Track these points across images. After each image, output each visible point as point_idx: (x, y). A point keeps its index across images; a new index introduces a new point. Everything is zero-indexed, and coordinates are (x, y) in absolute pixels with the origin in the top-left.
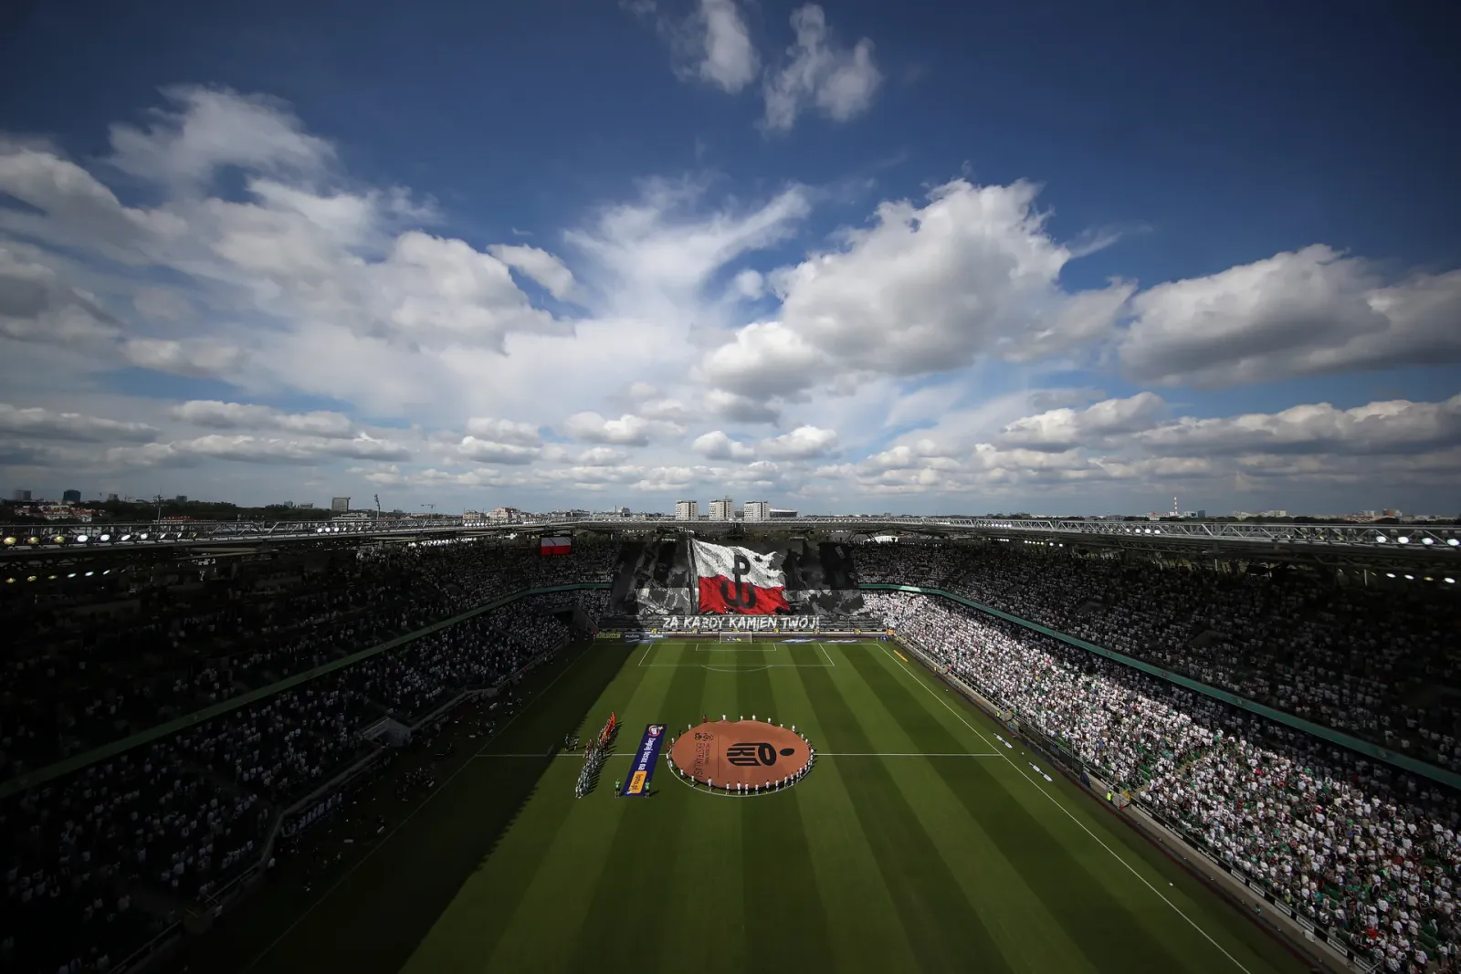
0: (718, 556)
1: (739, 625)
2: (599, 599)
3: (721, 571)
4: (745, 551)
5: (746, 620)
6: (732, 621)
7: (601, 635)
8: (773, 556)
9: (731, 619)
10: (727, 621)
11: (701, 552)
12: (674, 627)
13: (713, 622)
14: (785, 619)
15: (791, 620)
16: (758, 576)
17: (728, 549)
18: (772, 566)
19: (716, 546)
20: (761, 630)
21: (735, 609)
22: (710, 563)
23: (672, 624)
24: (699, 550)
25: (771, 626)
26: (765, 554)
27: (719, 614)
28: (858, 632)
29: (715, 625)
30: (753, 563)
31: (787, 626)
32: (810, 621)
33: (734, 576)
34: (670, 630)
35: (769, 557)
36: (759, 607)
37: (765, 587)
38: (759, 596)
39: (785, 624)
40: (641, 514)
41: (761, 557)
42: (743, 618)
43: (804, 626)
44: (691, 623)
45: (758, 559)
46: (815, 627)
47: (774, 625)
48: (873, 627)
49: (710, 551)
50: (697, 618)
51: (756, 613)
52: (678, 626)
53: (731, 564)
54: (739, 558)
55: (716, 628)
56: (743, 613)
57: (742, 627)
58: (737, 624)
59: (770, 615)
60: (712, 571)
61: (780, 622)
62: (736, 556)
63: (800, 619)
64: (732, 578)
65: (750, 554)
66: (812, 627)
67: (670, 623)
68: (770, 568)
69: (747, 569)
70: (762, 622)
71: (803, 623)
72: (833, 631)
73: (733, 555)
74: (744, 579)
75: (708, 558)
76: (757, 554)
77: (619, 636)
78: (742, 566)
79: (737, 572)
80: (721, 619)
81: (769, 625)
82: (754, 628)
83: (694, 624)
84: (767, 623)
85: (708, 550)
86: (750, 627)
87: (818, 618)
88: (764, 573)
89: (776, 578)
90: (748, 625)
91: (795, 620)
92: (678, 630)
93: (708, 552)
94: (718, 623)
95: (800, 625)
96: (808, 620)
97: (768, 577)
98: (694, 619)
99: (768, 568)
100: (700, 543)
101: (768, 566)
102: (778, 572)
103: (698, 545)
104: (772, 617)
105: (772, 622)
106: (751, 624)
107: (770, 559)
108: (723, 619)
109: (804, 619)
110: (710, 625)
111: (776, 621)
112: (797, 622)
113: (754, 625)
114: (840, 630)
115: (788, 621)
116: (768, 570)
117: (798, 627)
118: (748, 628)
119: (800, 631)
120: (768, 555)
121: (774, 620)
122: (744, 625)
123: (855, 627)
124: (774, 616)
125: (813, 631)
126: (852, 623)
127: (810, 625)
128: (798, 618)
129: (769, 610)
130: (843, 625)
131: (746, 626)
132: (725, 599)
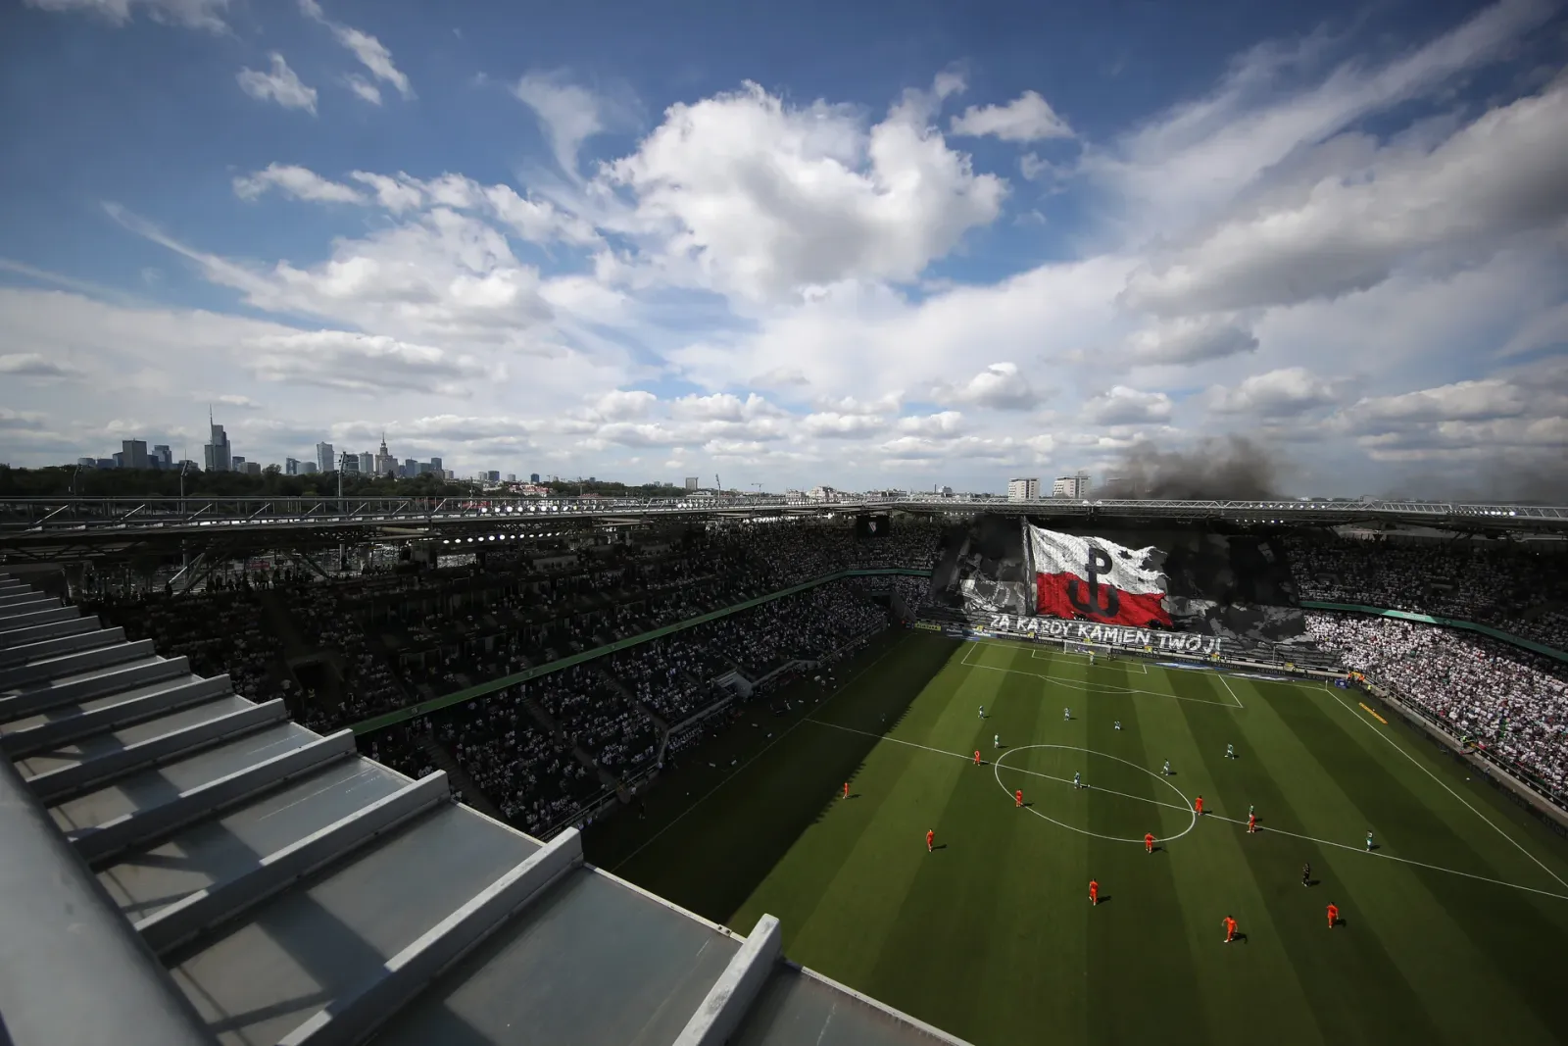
0: (1065, 548)
1: (1093, 635)
2: (917, 587)
3: (1069, 568)
4: (1105, 544)
5: (1103, 630)
6: (1082, 630)
7: (919, 625)
8: (1151, 551)
9: (1081, 626)
10: (1075, 628)
11: (1042, 542)
12: (1004, 626)
13: (1056, 628)
14: (1163, 635)
15: (1173, 638)
16: (1123, 575)
17: (1080, 540)
18: (1146, 565)
19: (1063, 535)
20: (1125, 645)
21: (1087, 615)
22: (1054, 556)
23: (1001, 624)
24: (1039, 539)
25: (1141, 642)
26: (1137, 548)
27: (1064, 619)
28: (1290, 668)
29: (1057, 632)
30: (1116, 559)
31: (1166, 646)
32: (1206, 643)
33: (1087, 574)
34: (1000, 630)
35: (1143, 553)
36: (1124, 616)
37: (1133, 592)
38: (1126, 603)
39: (1163, 642)
40: (966, 495)
41: (1130, 552)
42: (1098, 628)
43: (1195, 648)
44: (1026, 625)
45: (1125, 555)
46: (1213, 652)
47: (1146, 641)
48: (1321, 664)
49: (1054, 541)
50: (1034, 620)
51: (1117, 623)
52: (1010, 627)
53: (1084, 559)
54: (1094, 552)
55: (1059, 634)
56: (1098, 621)
57: (1096, 638)
58: (1089, 633)
59: (1139, 627)
60: (1056, 566)
61: (1155, 640)
63: (1187, 639)
64: (1084, 577)
65: (1112, 548)
66: (1208, 651)
67: (999, 621)
68: (1143, 568)
70: (1126, 635)
71: (1193, 644)
72: (1244, 660)
73: (1087, 548)
74: (1101, 579)
75: (1052, 550)
76: (1124, 549)
77: (939, 628)
78: (1100, 562)
79: (1091, 569)
80: (1067, 624)
81: (1137, 640)
82: (1115, 641)
83: (1030, 627)
84: (1135, 638)
85: (1050, 539)
86: (1108, 639)
87: (1219, 640)
88: (1133, 573)
89: (1152, 581)
90: (1106, 636)
91: (1180, 639)
92: (1009, 631)
93: (1052, 542)
94: (1063, 630)
95: (1188, 646)
96: (1202, 641)
97: (1140, 579)
98: (1030, 621)
99: (1141, 567)
100: (1042, 530)
101: (1141, 564)
102: (1156, 574)
103: (1038, 534)
104: (1143, 631)
105: (1143, 637)
106: (1110, 636)
107: (1145, 555)
108: (1070, 625)
109: (1196, 639)
110: (1051, 630)
111: (1148, 636)
112: (1183, 641)
113: (1115, 637)
114: (1256, 662)
115: (1167, 639)
116: (1140, 570)
117: (1184, 648)
118: (1105, 640)
119: (1187, 653)
120: (1141, 551)
121: (1145, 635)
122: (1100, 636)
123: (1286, 660)
124: (1146, 630)
125: (1210, 656)
126: (1279, 654)
127: (1205, 648)
128: (1184, 637)
129: (1138, 621)
130: (1262, 655)
131: (1103, 637)
132: (1074, 601)
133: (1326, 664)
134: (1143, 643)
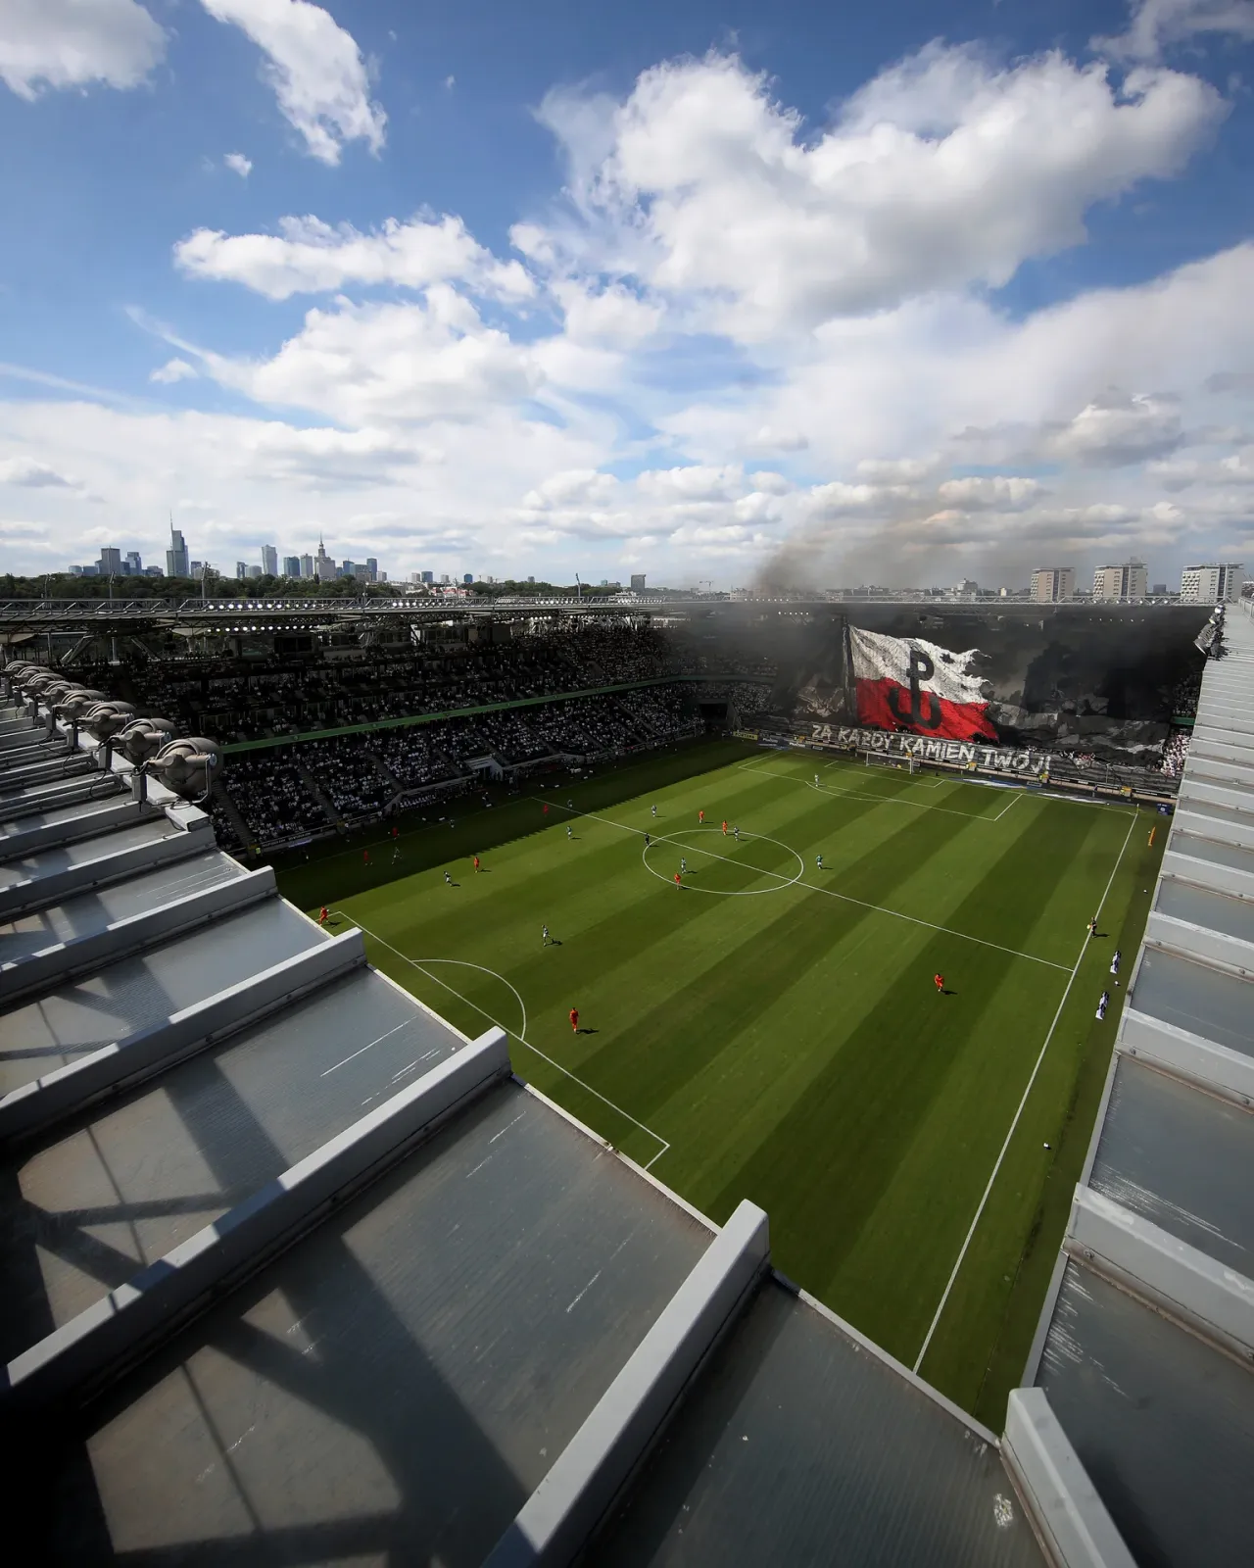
0: (885, 651)
1: (915, 749)
3: (889, 673)
4: (926, 646)
5: (926, 744)
6: (904, 743)
7: (737, 734)
8: (974, 655)
9: (903, 739)
10: (897, 741)
11: (862, 645)
12: (826, 738)
13: (877, 740)
14: (988, 751)
15: (999, 755)
16: (945, 681)
17: (901, 642)
18: (969, 671)
19: (883, 636)
20: (948, 762)
21: (909, 728)
22: (874, 660)
23: (823, 735)
24: (859, 641)
25: (965, 758)
26: (958, 652)
27: (886, 730)
28: (1126, 792)
29: (879, 744)
30: (939, 664)
31: (992, 763)
32: (1034, 761)
33: (908, 681)
34: (821, 741)
35: (966, 657)
36: (944, 728)
37: (954, 700)
38: (947, 712)
39: (988, 758)
41: (953, 655)
42: (920, 741)
43: (1022, 766)
44: (848, 736)
45: (946, 659)
46: (1042, 771)
47: (970, 757)
48: (1164, 789)
49: (874, 643)
50: (856, 731)
51: (941, 736)
52: (831, 738)
53: (906, 664)
54: (917, 656)
55: (881, 747)
56: (921, 734)
57: (918, 752)
58: (911, 747)
59: (961, 740)
60: (876, 671)
61: (980, 757)
62: (913, 652)
63: (1014, 756)
64: (906, 683)
65: (934, 651)
66: (1036, 770)
67: (820, 733)
68: (966, 674)
69: (929, 673)
70: (949, 750)
71: (1021, 761)
72: (1076, 782)
73: (908, 650)
74: (925, 686)
75: (871, 653)
76: (947, 652)
77: (756, 737)
78: (922, 667)
79: (913, 675)
80: (888, 737)
81: (960, 756)
82: (937, 756)
83: (852, 738)
84: (958, 753)
85: (870, 641)
86: (931, 754)
87: (1049, 758)
88: (956, 679)
89: (975, 689)
90: (928, 750)
91: (1006, 755)
92: (830, 743)
93: (871, 644)
94: (884, 742)
95: (1014, 763)
96: (1030, 759)
97: (963, 686)
98: (851, 732)
99: (963, 672)
100: (861, 631)
101: (964, 669)
102: (979, 681)
103: (859, 635)
104: (967, 746)
105: (967, 753)
106: (933, 750)
107: (968, 659)
108: (892, 737)
109: (1022, 756)
110: (873, 742)
111: (972, 752)
112: (1009, 758)
113: (938, 752)
114: (1090, 784)
115: (993, 755)
116: (963, 676)
117: (1011, 766)
118: (927, 754)
119: (1013, 772)
120: (964, 654)
121: (969, 750)
122: (922, 750)
123: (1123, 784)
124: (970, 744)
125: (1038, 776)
126: (1116, 776)
127: (1033, 767)
128: (1011, 754)
129: (962, 735)
130: (1096, 777)
131: (925, 752)
132: (894, 710)
133: (1168, 790)
134: (966, 759)
